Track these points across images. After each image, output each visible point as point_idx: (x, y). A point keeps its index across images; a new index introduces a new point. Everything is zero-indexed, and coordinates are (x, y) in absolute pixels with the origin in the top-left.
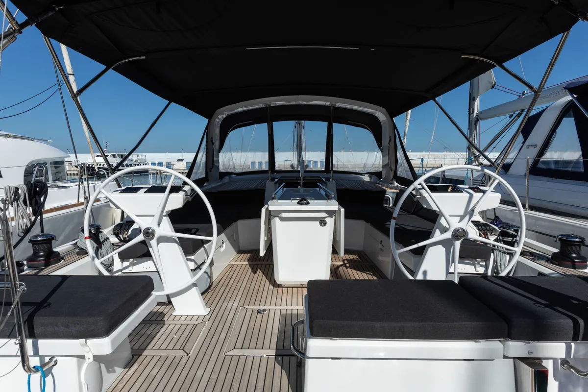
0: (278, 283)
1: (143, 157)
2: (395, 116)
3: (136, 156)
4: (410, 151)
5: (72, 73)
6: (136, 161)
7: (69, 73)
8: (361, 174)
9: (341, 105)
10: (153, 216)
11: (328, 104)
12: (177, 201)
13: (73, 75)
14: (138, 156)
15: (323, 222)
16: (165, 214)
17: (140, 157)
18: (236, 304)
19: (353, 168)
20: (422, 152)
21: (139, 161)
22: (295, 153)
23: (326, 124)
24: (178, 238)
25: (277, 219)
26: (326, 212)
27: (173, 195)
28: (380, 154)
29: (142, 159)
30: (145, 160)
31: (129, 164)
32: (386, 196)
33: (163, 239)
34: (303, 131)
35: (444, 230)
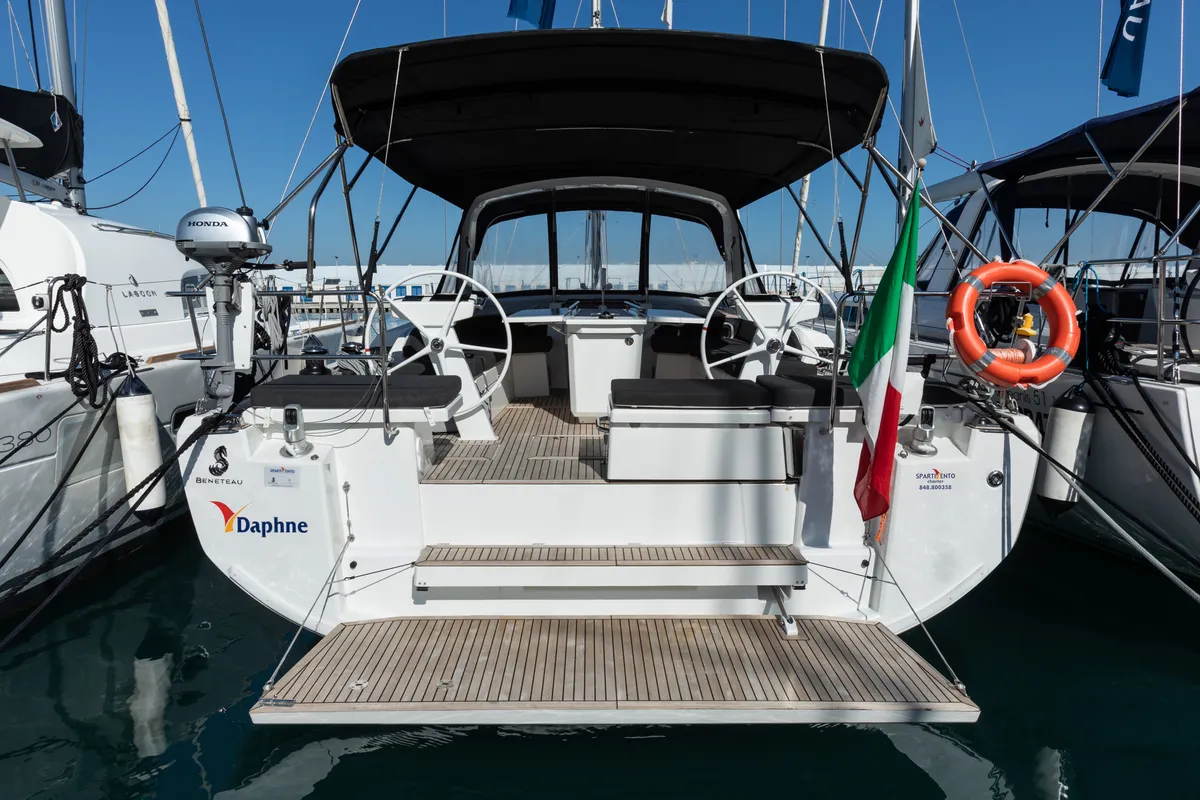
0: (575, 415)
2: (739, 208)
5: (187, 118)
7: (182, 117)
8: (697, 296)
9: (660, 190)
10: (441, 327)
11: (643, 188)
12: (466, 310)
13: (189, 120)
15: (629, 341)
16: (452, 324)
18: (527, 434)
22: (589, 267)
23: (640, 216)
24: (464, 350)
25: (575, 336)
26: (633, 326)
27: (462, 303)
28: (722, 267)
32: (726, 323)
33: (450, 354)
34: (603, 223)
35: (760, 342)
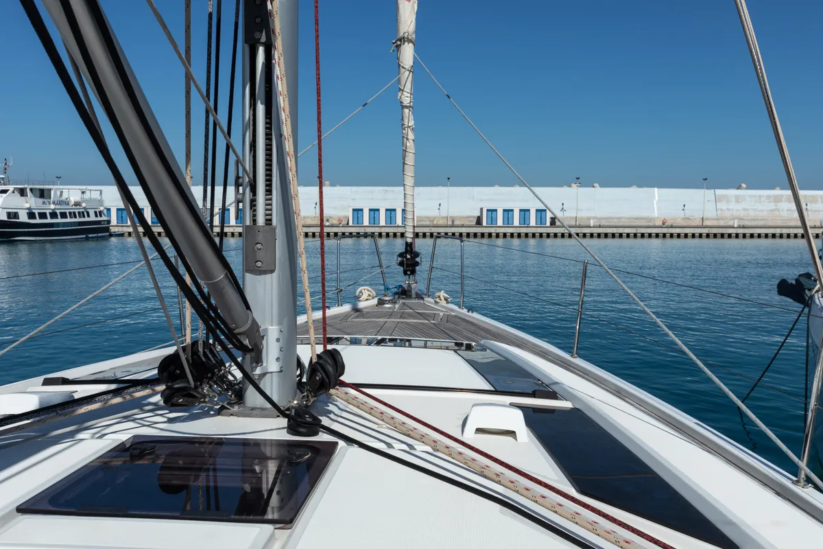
1: (96, 195)
3: (80, 192)
4: (744, 185)
6: (77, 204)
14: (83, 193)
17: (87, 196)
19: (600, 227)
20: (773, 188)
21: (84, 205)
29: (91, 200)
30: (101, 202)
31: (58, 212)
